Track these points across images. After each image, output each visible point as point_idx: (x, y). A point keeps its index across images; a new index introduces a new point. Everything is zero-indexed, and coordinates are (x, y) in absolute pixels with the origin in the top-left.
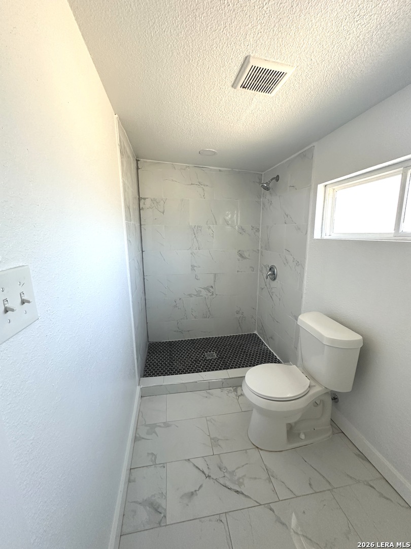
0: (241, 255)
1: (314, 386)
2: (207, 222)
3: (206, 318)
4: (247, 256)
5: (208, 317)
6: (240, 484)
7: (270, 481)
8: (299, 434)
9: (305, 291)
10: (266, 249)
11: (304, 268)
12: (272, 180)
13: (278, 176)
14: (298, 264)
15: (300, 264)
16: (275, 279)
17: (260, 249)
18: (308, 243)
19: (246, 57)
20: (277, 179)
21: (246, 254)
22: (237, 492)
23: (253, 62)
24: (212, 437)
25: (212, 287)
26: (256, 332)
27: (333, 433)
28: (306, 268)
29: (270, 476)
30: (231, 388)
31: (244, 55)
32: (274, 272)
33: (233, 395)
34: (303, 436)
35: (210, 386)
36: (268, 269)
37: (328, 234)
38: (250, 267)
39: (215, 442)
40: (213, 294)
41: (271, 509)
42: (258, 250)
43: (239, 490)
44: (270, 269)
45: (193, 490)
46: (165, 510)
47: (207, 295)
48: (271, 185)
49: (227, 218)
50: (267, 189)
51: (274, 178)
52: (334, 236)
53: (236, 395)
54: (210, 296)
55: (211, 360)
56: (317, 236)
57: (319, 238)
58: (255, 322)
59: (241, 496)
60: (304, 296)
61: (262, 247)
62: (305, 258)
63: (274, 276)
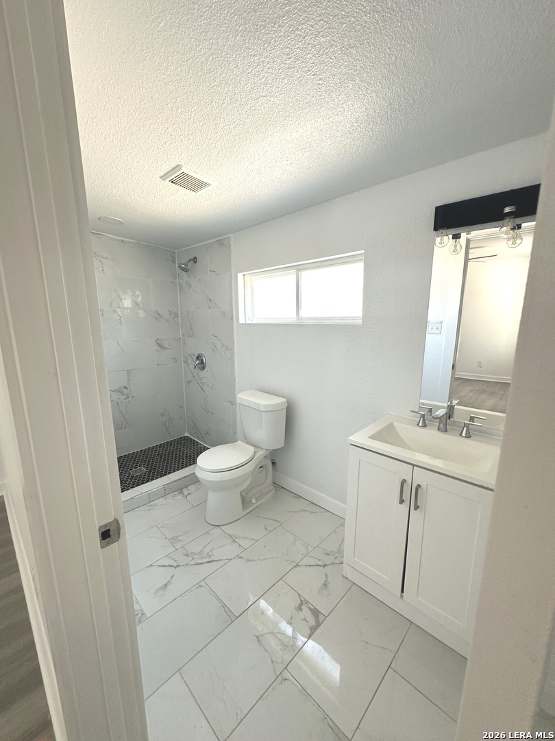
0: (160, 345)
1: (258, 451)
2: (111, 304)
3: (122, 428)
4: (167, 346)
5: (123, 427)
6: (210, 557)
7: (235, 542)
8: (251, 501)
9: (237, 374)
10: (189, 337)
11: (233, 353)
12: (189, 261)
13: (195, 258)
14: (227, 348)
15: (229, 349)
16: (204, 368)
17: (181, 336)
18: (235, 328)
19: (179, 165)
20: (195, 260)
21: (166, 344)
22: (209, 562)
23: (184, 170)
24: (169, 538)
25: (126, 388)
26: (187, 434)
27: (276, 491)
28: (236, 352)
29: (234, 539)
30: (176, 493)
31: (177, 164)
32: (202, 360)
33: (180, 497)
34: (254, 501)
35: (151, 498)
36: (195, 358)
37: (251, 319)
38: (172, 358)
39: (173, 540)
40: (128, 397)
41: (240, 558)
42: (180, 338)
43: (210, 560)
44: (198, 358)
45: (166, 582)
46: (142, 610)
47: (120, 399)
48: (189, 266)
49: (138, 300)
50: (186, 270)
51: (191, 260)
52: (255, 321)
53: (184, 496)
54: (125, 399)
55: (141, 475)
56: (242, 321)
57: (244, 323)
58: (185, 423)
59: (213, 563)
60: (237, 379)
61: (183, 335)
62: (233, 343)
63: (202, 365)
